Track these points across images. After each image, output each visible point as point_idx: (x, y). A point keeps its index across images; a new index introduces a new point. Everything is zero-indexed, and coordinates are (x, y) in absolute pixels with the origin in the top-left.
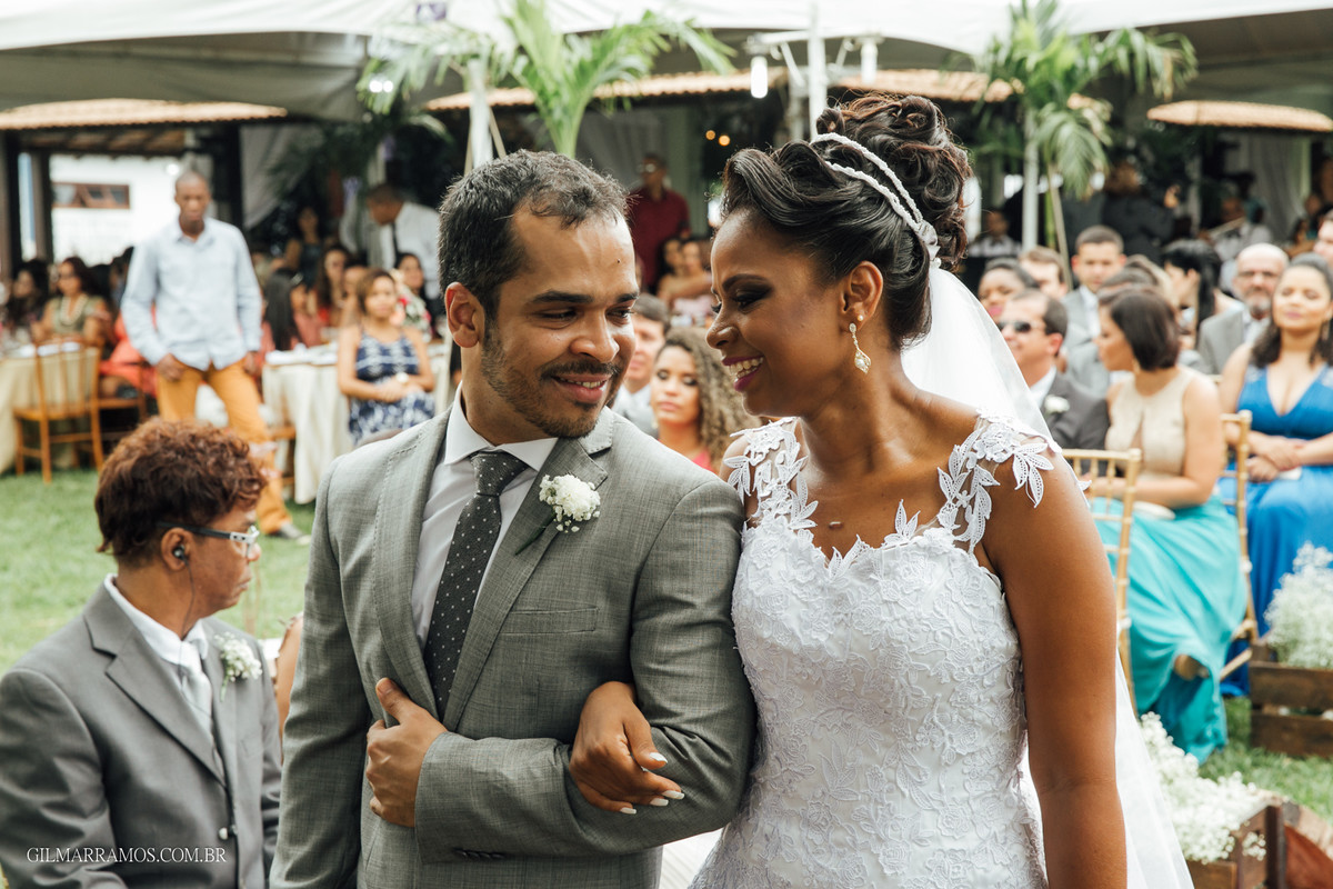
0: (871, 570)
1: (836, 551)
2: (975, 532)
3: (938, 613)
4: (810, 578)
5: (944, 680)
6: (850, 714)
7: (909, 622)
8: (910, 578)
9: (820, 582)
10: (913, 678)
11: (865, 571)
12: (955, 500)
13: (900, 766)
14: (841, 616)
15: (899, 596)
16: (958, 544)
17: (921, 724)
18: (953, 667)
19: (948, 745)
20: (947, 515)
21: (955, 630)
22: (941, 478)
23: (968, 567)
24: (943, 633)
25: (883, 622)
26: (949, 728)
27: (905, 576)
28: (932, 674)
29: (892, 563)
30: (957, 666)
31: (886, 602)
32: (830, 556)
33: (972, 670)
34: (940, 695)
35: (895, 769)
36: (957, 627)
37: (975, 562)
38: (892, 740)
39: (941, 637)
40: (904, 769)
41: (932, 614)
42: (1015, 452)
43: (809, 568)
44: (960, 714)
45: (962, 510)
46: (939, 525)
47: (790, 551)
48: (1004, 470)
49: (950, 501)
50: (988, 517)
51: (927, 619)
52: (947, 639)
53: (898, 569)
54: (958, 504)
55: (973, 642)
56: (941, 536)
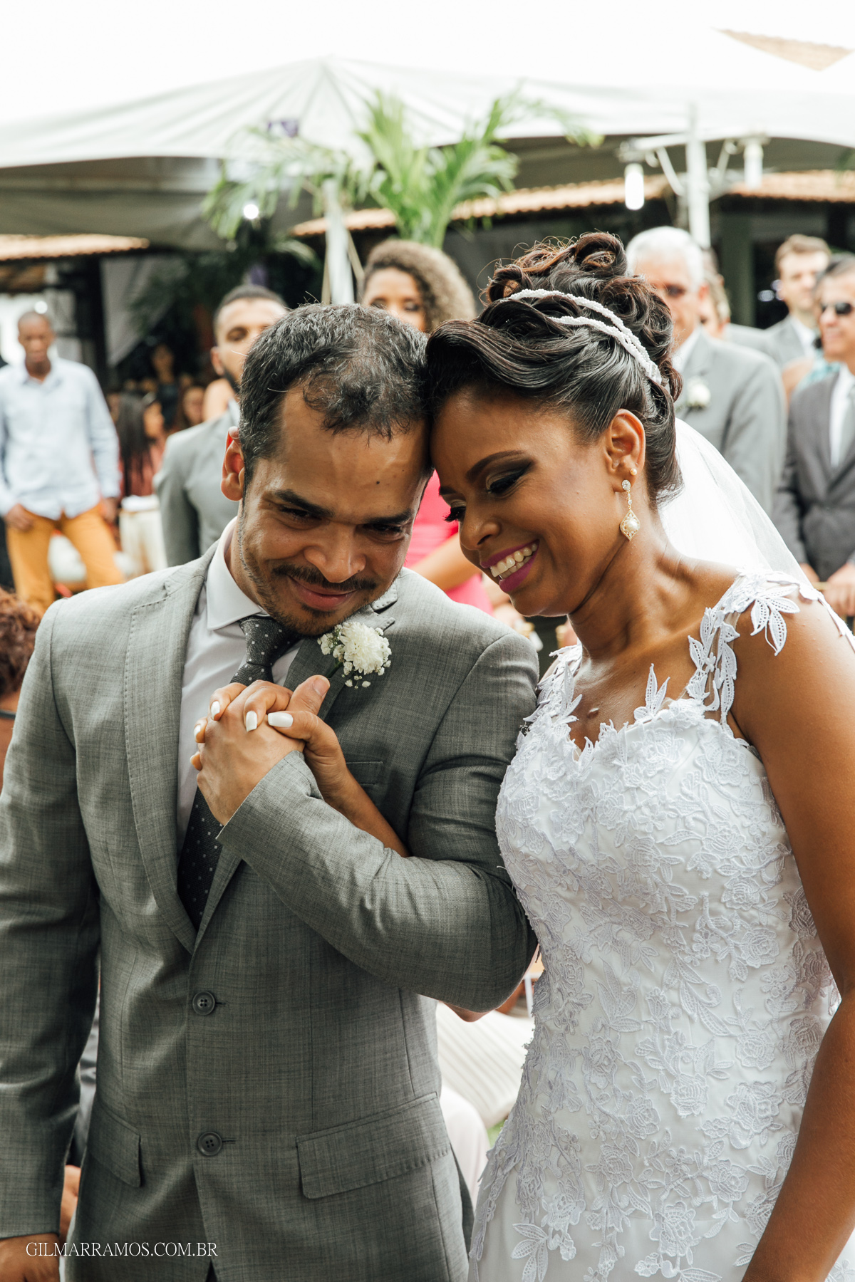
0: (614, 755)
1: (588, 741)
2: (726, 700)
3: (686, 795)
4: (561, 774)
6: (619, 927)
7: (652, 808)
8: (654, 759)
9: (569, 777)
10: (669, 877)
11: (608, 759)
12: (705, 666)
13: (682, 984)
14: (586, 813)
15: (642, 782)
16: (709, 715)
17: (694, 930)
18: (714, 858)
19: (734, 952)
20: (695, 684)
21: (709, 814)
22: (691, 646)
23: (721, 740)
24: (694, 819)
25: (625, 812)
26: (732, 936)
27: (649, 757)
28: (689, 869)
29: (635, 744)
30: (719, 857)
31: (628, 789)
32: (582, 747)
33: (742, 862)
34: (706, 893)
35: (678, 990)
36: (712, 811)
37: (728, 732)
38: (667, 955)
39: (693, 823)
40: (688, 989)
41: (679, 798)
42: (757, 597)
43: (562, 763)
44: (742, 917)
45: (711, 675)
46: (688, 696)
47: (546, 750)
48: (744, 623)
49: (699, 669)
50: (735, 678)
51: (674, 804)
52: (700, 826)
53: (642, 750)
54: (707, 669)
55: (735, 827)
56: (690, 708)
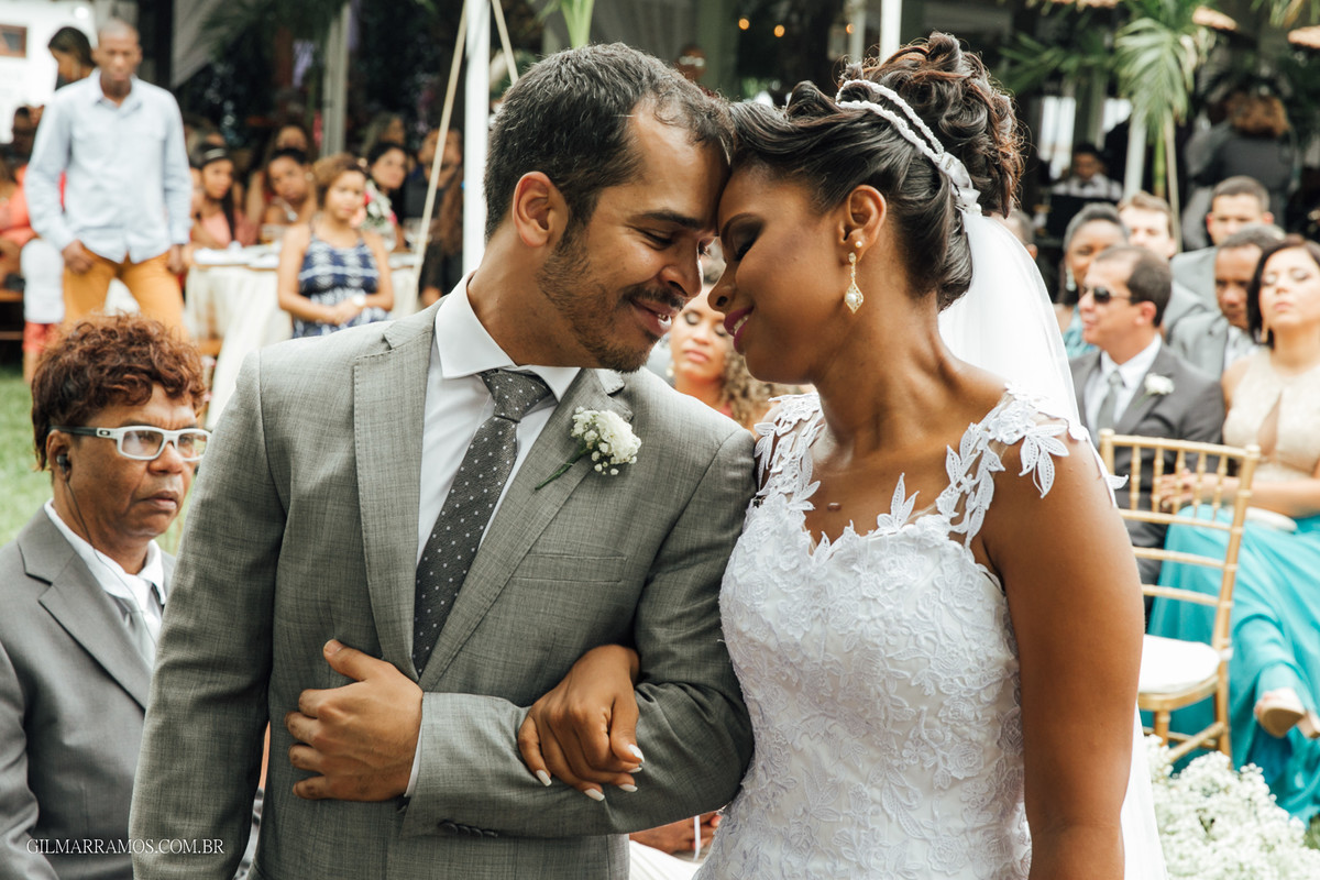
0: (854, 561)
1: (825, 537)
2: (972, 525)
3: (921, 614)
4: (793, 565)
5: (928, 692)
6: (833, 722)
7: (887, 623)
8: (894, 573)
9: (802, 571)
10: (893, 687)
11: (847, 561)
12: (959, 484)
13: (886, 785)
14: (817, 611)
15: (880, 593)
16: (954, 536)
17: (907, 739)
18: (938, 677)
19: (941, 764)
20: (947, 500)
21: (941, 634)
22: (949, 457)
23: (962, 564)
24: (927, 638)
25: (859, 621)
26: (942, 747)
27: (890, 569)
28: (913, 684)
29: (877, 553)
30: (943, 676)
31: (864, 598)
32: (817, 540)
33: (964, 683)
34: (925, 708)
35: (881, 788)
36: (944, 633)
37: (970, 558)
38: (876, 755)
39: (924, 642)
40: (890, 789)
41: (915, 616)
42: (1027, 433)
43: (795, 554)
44: (953, 731)
45: (964, 496)
46: (937, 512)
47: (780, 535)
48: (1011, 454)
49: (953, 484)
50: (987, 508)
51: (908, 621)
52: (930, 646)
53: (883, 561)
54: (961, 489)
55: (963, 650)
56: (935, 525)
